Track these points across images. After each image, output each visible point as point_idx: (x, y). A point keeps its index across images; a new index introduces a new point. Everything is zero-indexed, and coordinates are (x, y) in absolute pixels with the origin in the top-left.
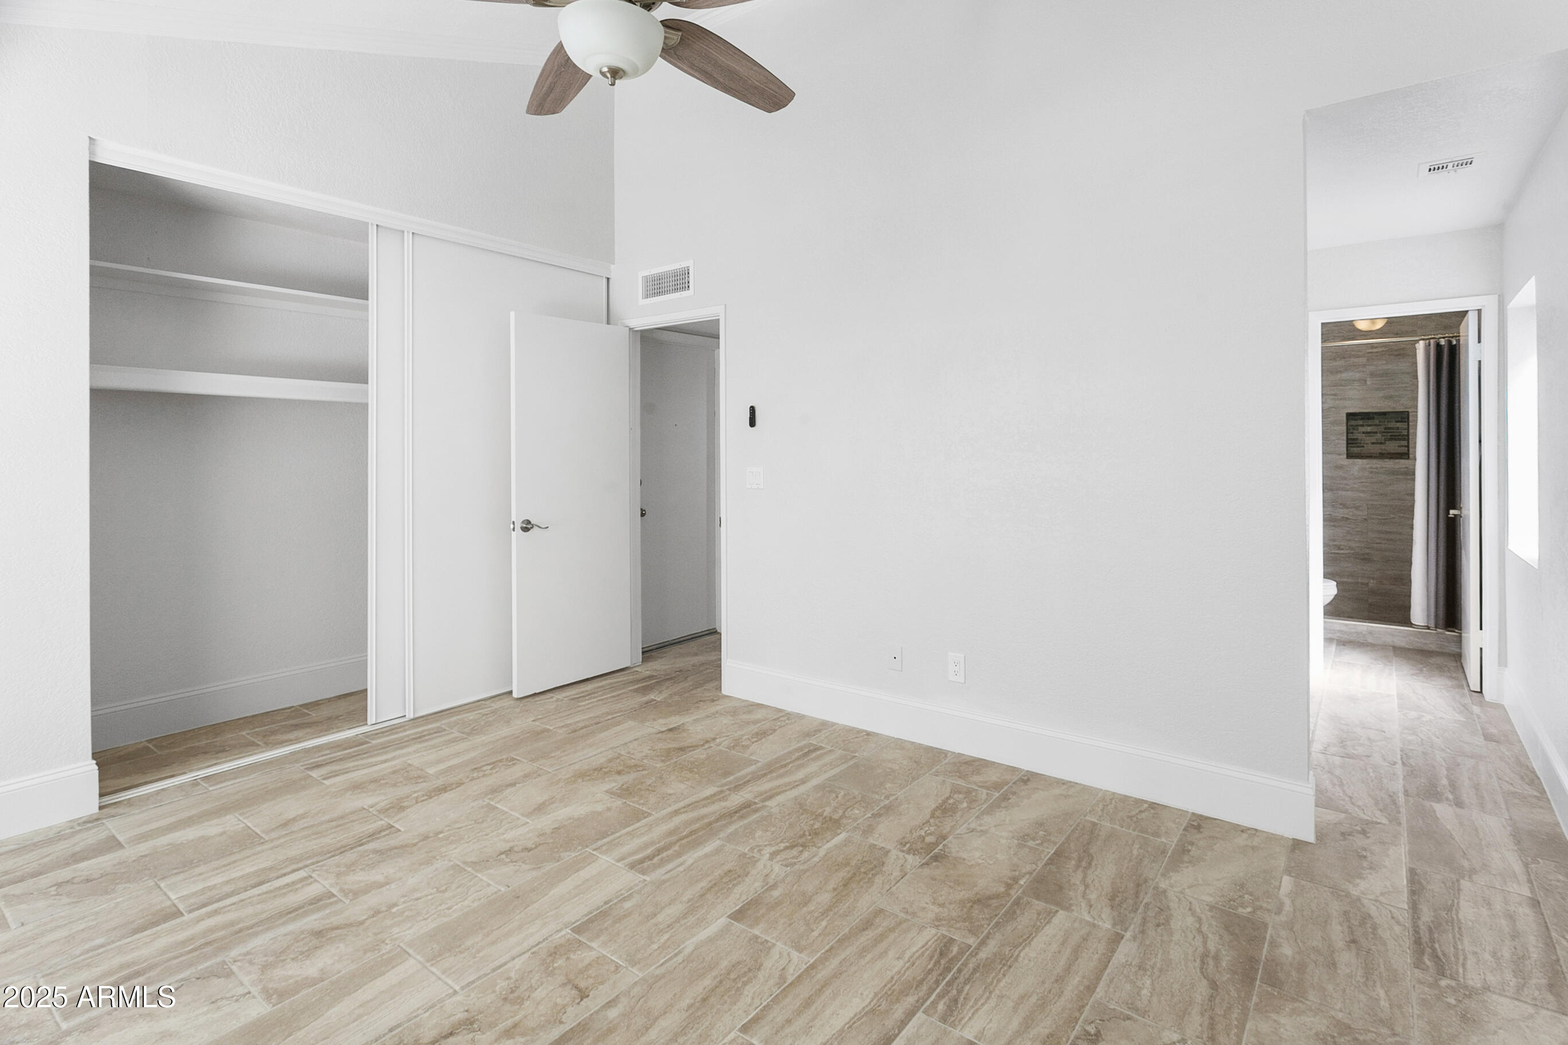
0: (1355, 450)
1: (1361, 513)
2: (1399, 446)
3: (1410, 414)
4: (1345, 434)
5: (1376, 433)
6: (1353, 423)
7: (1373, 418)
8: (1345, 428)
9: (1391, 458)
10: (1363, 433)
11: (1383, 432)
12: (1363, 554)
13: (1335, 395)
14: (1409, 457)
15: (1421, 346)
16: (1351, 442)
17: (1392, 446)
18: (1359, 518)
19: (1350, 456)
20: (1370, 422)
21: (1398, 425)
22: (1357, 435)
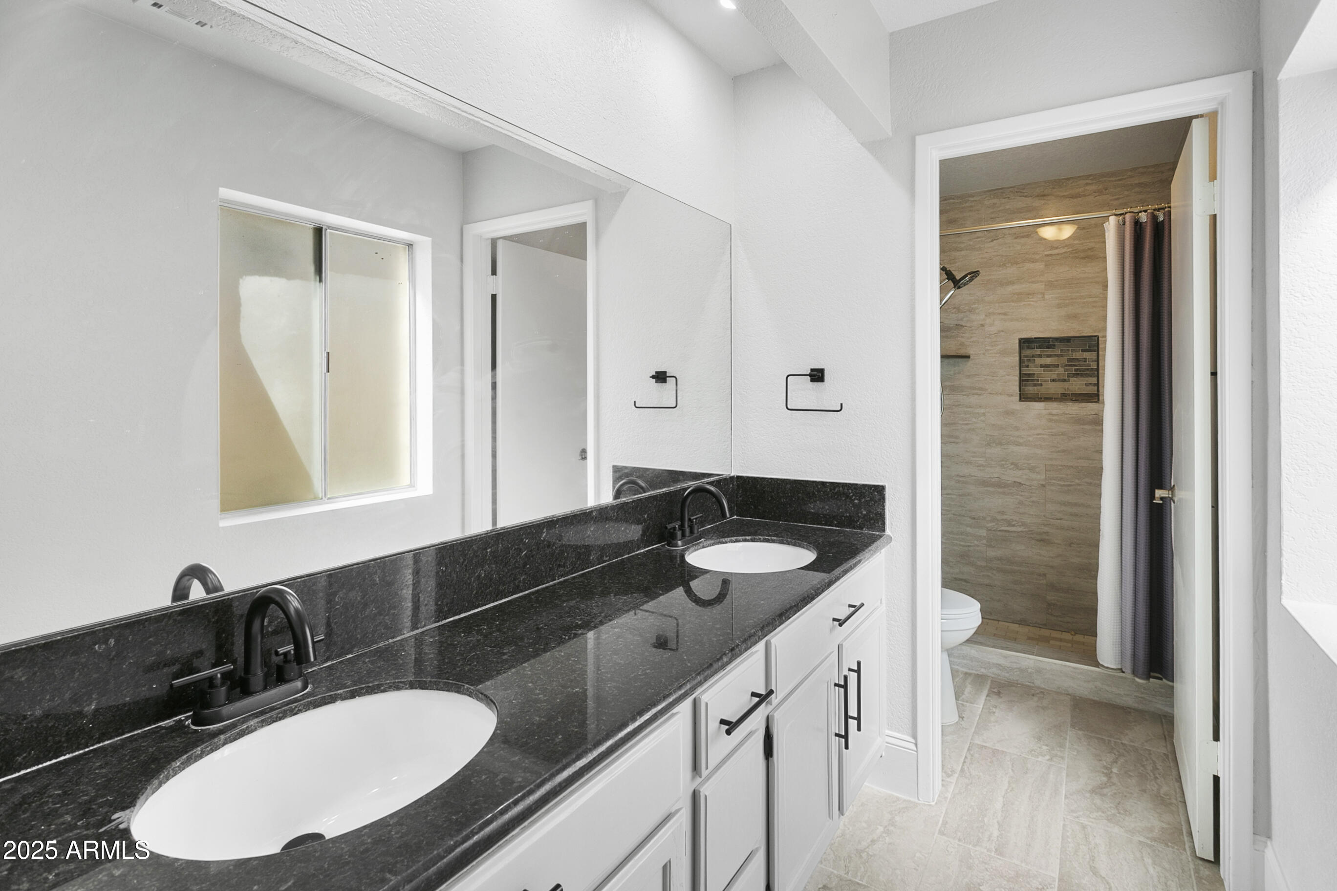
0: (1031, 389)
1: (1038, 477)
2: (1087, 385)
3: (1100, 339)
4: (1018, 368)
5: (1057, 366)
6: (1029, 352)
7: (1054, 346)
8: (1018, 359)
9: (1076, 401)
10: (1041, 366)
11: (1066, 365)
12: (1040, 534)
13: (1005, 314)
14: (1099, 400)
15: (1111, 226)
16: (1025, 379)
17: (1078, 385)
18: (1035, 483)
19: (1024, 397)
20: (1049, 351)
21: (1086, 355)
22: (1033, 369)
